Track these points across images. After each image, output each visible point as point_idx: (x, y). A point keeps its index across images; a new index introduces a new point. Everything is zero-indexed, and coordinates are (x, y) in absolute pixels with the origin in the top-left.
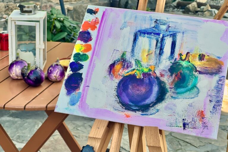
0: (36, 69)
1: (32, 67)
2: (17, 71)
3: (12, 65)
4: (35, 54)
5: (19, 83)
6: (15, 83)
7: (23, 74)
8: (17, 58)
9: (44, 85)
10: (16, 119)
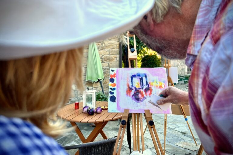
0: (92, 108)
1: (91, 108)
2: (86, 110)
3: (84, 108)
4: (92, 104)
5: (86, 114)
6: (85, 114)
7: (88, 111)
8: (86, 105)
9: (95, 114)
10: (86, 131)
